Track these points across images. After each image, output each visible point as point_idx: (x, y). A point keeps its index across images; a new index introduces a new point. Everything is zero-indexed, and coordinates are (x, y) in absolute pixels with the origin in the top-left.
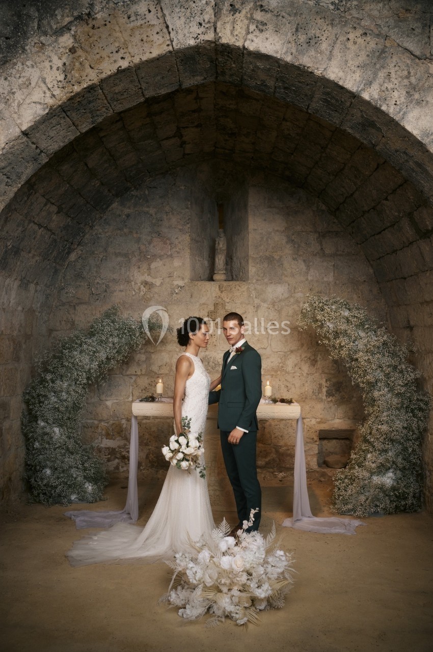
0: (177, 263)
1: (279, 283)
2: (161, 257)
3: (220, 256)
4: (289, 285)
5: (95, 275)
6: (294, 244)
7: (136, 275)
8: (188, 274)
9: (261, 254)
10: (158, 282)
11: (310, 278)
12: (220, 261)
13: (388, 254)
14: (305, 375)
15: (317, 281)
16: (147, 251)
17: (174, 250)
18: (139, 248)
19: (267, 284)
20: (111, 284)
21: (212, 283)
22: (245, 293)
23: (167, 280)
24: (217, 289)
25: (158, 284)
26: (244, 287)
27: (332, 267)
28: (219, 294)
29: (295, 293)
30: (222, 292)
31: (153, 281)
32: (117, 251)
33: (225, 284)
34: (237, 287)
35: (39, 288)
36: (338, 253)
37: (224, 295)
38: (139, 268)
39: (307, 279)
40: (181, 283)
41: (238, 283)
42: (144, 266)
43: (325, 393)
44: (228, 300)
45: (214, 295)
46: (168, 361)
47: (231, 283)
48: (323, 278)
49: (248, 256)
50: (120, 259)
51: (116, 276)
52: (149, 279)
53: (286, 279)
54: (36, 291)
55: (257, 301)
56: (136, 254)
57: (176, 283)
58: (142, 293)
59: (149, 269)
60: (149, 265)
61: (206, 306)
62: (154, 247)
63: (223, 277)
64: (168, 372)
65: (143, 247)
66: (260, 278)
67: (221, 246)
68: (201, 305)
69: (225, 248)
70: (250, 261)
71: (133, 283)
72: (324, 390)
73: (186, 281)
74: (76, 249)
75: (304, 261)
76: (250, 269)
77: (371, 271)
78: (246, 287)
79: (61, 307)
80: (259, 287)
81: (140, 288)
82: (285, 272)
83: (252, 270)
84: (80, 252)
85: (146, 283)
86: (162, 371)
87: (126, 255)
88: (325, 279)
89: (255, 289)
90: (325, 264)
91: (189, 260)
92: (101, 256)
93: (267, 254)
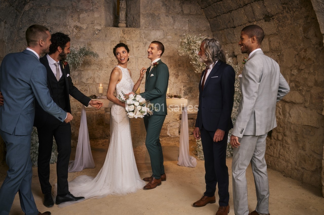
0: (96, 15)
1: (158, 30)
2: (86, 11)
3: (122, 12)
4: (163, 31)
5: (43, 20)
6: (166, 7)
7: (70, 21)
8: (103, 22)
9: (147, 12)
10: (84, 26)
11: (175, 27)
12: (122, 15)
13: (224, 13)
14: (172, 83)
15: (179, 29)
16: (77, 7)
17: (95, 6)
18: (72, 4)
19: (151, 30)
20: (54, 27)
21: (118, 28)
22: (138, 35)
23: (90, 25)
24: (122, 32)
25: (85, 28)
26: (138, 31)
27: (187, 22)
28: (123, 35)
29: (167, 36)
30: (124, 34)
31: (82, 26)
32: (57, 6)
33: (126, 29)
34: (134, 31)
35: (7, 26)
36: (191, 13)
37: (125, 36)
38: (72, 17)
39: (174, 28)
40: (99, 28)
41: (134, 29)
42: (76, 16)
43: (183, 94)
44: (128, 39)
45: (120, 36)
46: (92, 76)
47: (130, 29)
48: (182, 28)
49: (139, 12)
50: (59, 11)
51: (57, 22)
52: (79, 24)
53: (162, 27)
54: (5, 28)
55: (145, 40)
56: (70, 8)
57: (96, 27)
58: (74, 33)
59: (79, 18)
60: (79, 15)
61: (115, 42)
62: (81, 4)
63: (125, 25)
64: (92, 82)
65: (74, 4)
66: (147, 26)
67: (123, 6)
68: (112, 42)
69: (125, 7)
70: (141, 16)
71: (68, 27)
72: (183, 92)
73: (102, 26)
74: (29, 2)
75: (172, 17)
76: (141, 21)
77: (209, 25)
78: (139, 31)
79: (20, 41)
80: (146, 32)
81: (73, 30)
82: (161, 23)
83: (142, 21)
84: (32, 5)
85: (77, 27)
86: (89, 82)
87: (63, 9)
88: (184, 28)
89: (144, 33)
90: (184, 19)
91: (104, 13)
92: (47, 8)
93: (151, 12)
